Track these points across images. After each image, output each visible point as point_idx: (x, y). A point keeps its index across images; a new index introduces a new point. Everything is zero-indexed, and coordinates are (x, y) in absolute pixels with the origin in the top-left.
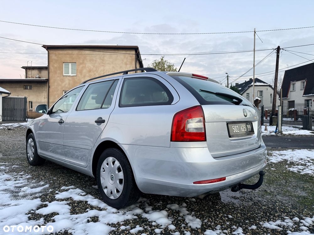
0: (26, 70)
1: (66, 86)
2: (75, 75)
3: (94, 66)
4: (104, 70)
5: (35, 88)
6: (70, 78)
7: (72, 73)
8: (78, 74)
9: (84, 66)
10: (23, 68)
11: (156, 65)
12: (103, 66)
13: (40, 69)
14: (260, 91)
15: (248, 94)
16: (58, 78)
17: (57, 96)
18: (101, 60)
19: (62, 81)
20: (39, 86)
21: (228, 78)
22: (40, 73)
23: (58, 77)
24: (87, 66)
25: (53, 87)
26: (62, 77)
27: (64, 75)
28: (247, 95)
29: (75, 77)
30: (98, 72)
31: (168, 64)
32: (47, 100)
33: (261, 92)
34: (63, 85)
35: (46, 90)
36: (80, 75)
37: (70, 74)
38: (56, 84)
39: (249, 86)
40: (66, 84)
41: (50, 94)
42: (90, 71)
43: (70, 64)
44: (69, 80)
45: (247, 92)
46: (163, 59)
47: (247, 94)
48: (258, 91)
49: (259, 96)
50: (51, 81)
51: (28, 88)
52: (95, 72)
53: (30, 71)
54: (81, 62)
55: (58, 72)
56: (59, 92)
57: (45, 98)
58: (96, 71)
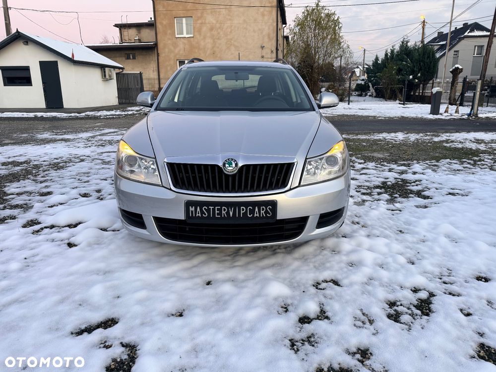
0: (120, 29)
1: (181, 52)
2: (192, 36)
3: (217, 21)
4: (232, 26)
5: (139, 58)
6: (186, 41)
7: (187, 33)
8: (196, 33)
9: (203, 21)
10: (116, 26)
11: (308, 14)
12: (230, 20)
13: (139, 26)
14: (478, 46)
15: (457, 51)
16: (169, 42)
17: (169, 68)
19: (175, 45)
20: (145, 53)
21: (424, 25)
22: (139, 32)
23: (169, 39)
24: (207, 21)
25: (163, 55)
26: (174, 40)
27: (177, 36)
28: (456, 53)
29: (192, 39)
30: (224, 30)
31: (326, 12)
32: (157, 74)
33: (480, 49)
34: (177, 51)
35: (154, 59)
36: (198, 36)
37: (185, 35)
38: (167, 50)
39: (459, 39)
40: (180, 50)
41: (160, 65)
42: (212, 29)
43: (184, 20)
44: (184, 44)
45: (455, 48)
46: (319, 4)
47: (455, 51)
48: (475, 46)
49: (475, 55)
50: (160, 46)
51: (131, 57)
52: (219, 30)
53: (126, 30)
54: (199, 15)
55: (169, 32)
56: (172, 62)
57: (153, 71)
58: (220, 28)
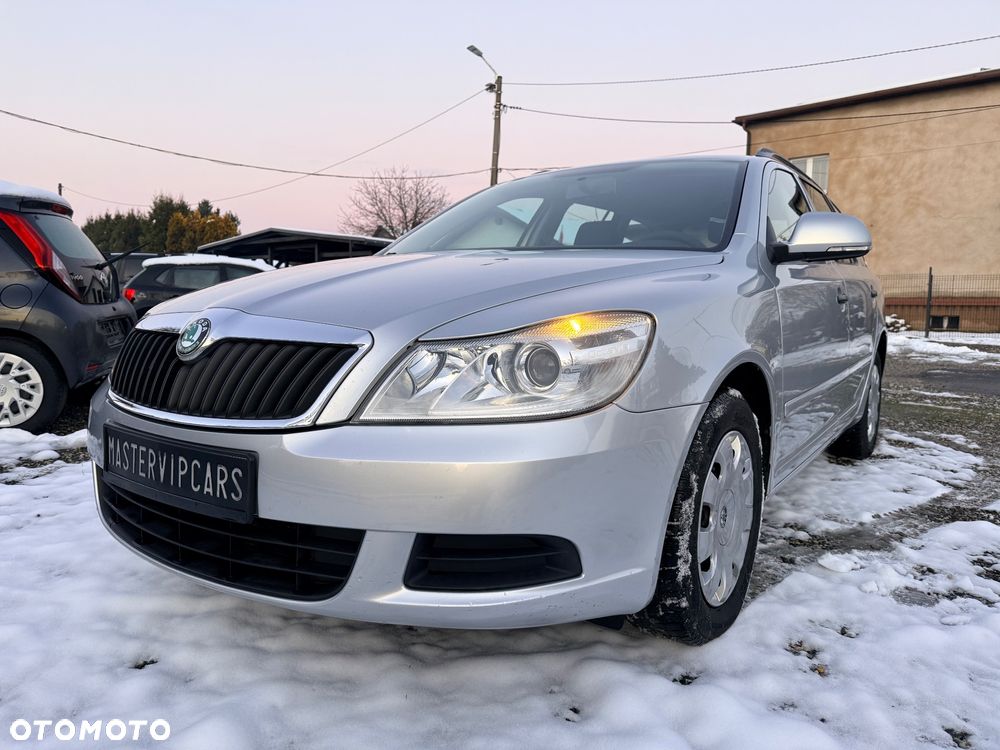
3: (888, 158)
4: (924, 164)
8: (833, 186)
9: (854, 160)
12: (921, 151)
18: (915, 134)
24: (862, 160)
30: (902, 174)
36: (837, 192)
42: (872, 174)
43: (810, 161)
52: (890, 176)
54: (845, 148)
58: (892, 170)
